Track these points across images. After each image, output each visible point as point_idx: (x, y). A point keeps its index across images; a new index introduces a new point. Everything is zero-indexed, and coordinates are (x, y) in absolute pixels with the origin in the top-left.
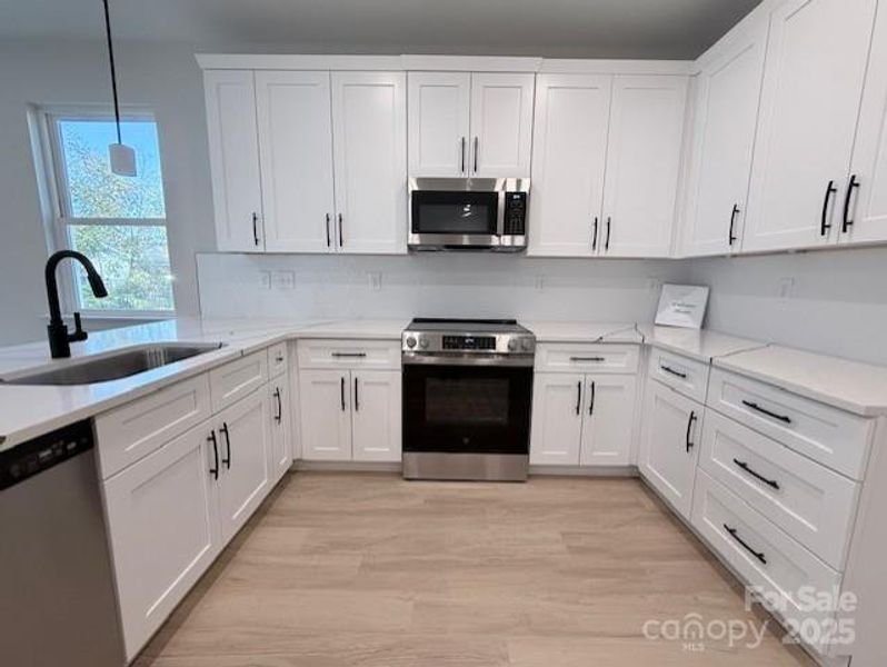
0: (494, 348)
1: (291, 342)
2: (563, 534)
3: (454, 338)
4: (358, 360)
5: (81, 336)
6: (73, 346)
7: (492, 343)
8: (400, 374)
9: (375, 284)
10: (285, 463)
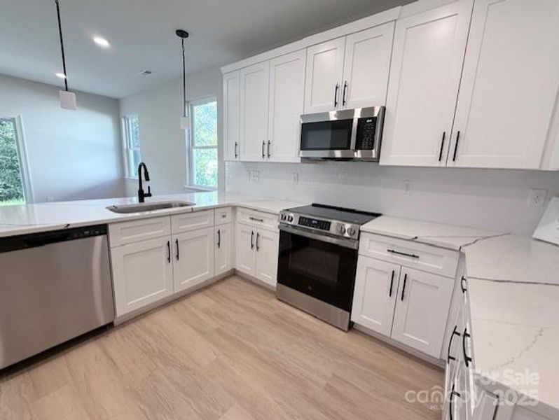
0: (329, 230)
1: (234, 208)
2: (334, 375)
3: (306, 219)
4: (259, 223)
5: (149, 195)
6: (146, 199)
7: (327, 225)
8: (278, 235)
9: (295, 181)
10: (224, 268)
